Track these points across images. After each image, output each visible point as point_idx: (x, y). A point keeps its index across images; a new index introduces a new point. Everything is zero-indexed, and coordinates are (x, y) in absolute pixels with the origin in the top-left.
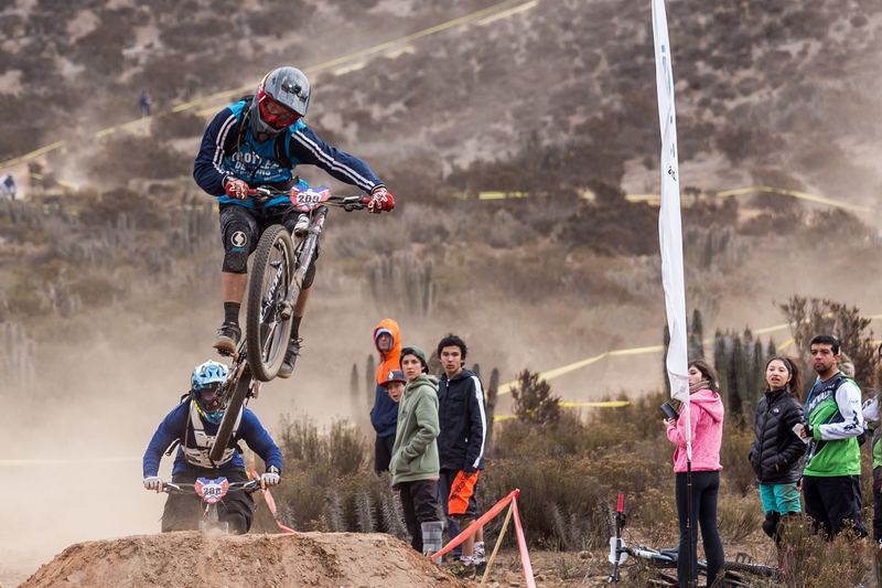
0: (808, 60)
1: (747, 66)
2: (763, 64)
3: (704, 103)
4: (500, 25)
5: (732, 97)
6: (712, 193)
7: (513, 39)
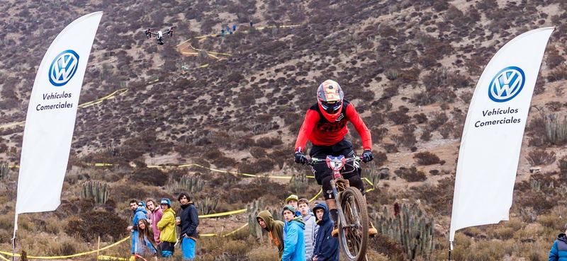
0: (203, 122)
1: (182, 123)
2: (187, 123)
3: (169, 135)
4: (91, 107)
5: (178, 134)
6: (177, 166)
7: (96, 112)
